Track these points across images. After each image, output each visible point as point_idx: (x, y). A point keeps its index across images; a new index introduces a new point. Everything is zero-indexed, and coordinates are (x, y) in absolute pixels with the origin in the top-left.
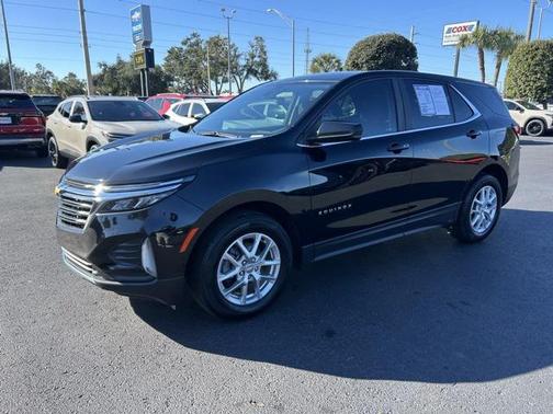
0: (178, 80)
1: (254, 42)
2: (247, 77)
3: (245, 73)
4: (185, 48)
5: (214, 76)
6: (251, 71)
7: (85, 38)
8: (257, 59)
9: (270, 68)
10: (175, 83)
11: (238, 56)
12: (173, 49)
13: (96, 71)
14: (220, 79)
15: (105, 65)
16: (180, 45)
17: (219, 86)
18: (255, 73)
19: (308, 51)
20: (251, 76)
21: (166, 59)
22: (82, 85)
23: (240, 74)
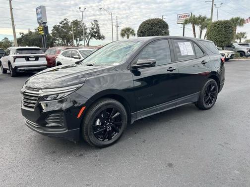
0: (58, 40)
1: (94, 23)
2: (91, 38)
3: (90, 36)
4: (61, 25)
5: (76, 38)
6: (93, 36)
7: (13, 22)
8: (95, 30)
9: (101, 34)
10: (57, 41)
11: (86, 29)
12: (55, 26)
13: (19, 36)
14: (78, 39)
15: (23, 33)
16: (59, 24)
17: (78, 42)
18: (94, 36)
19: (117, 27)
20: (93, 38)
21: (52, 30)
22: (12, 43)
23: (87, 37)
